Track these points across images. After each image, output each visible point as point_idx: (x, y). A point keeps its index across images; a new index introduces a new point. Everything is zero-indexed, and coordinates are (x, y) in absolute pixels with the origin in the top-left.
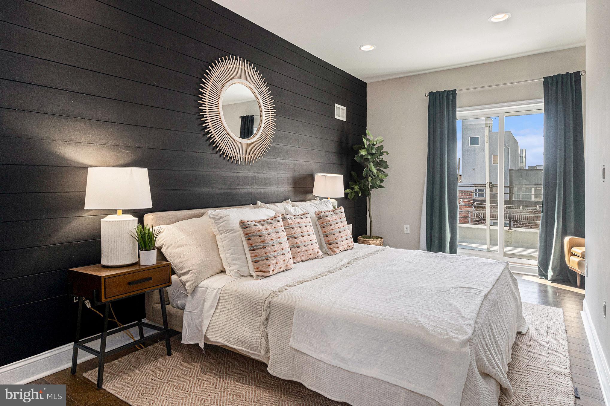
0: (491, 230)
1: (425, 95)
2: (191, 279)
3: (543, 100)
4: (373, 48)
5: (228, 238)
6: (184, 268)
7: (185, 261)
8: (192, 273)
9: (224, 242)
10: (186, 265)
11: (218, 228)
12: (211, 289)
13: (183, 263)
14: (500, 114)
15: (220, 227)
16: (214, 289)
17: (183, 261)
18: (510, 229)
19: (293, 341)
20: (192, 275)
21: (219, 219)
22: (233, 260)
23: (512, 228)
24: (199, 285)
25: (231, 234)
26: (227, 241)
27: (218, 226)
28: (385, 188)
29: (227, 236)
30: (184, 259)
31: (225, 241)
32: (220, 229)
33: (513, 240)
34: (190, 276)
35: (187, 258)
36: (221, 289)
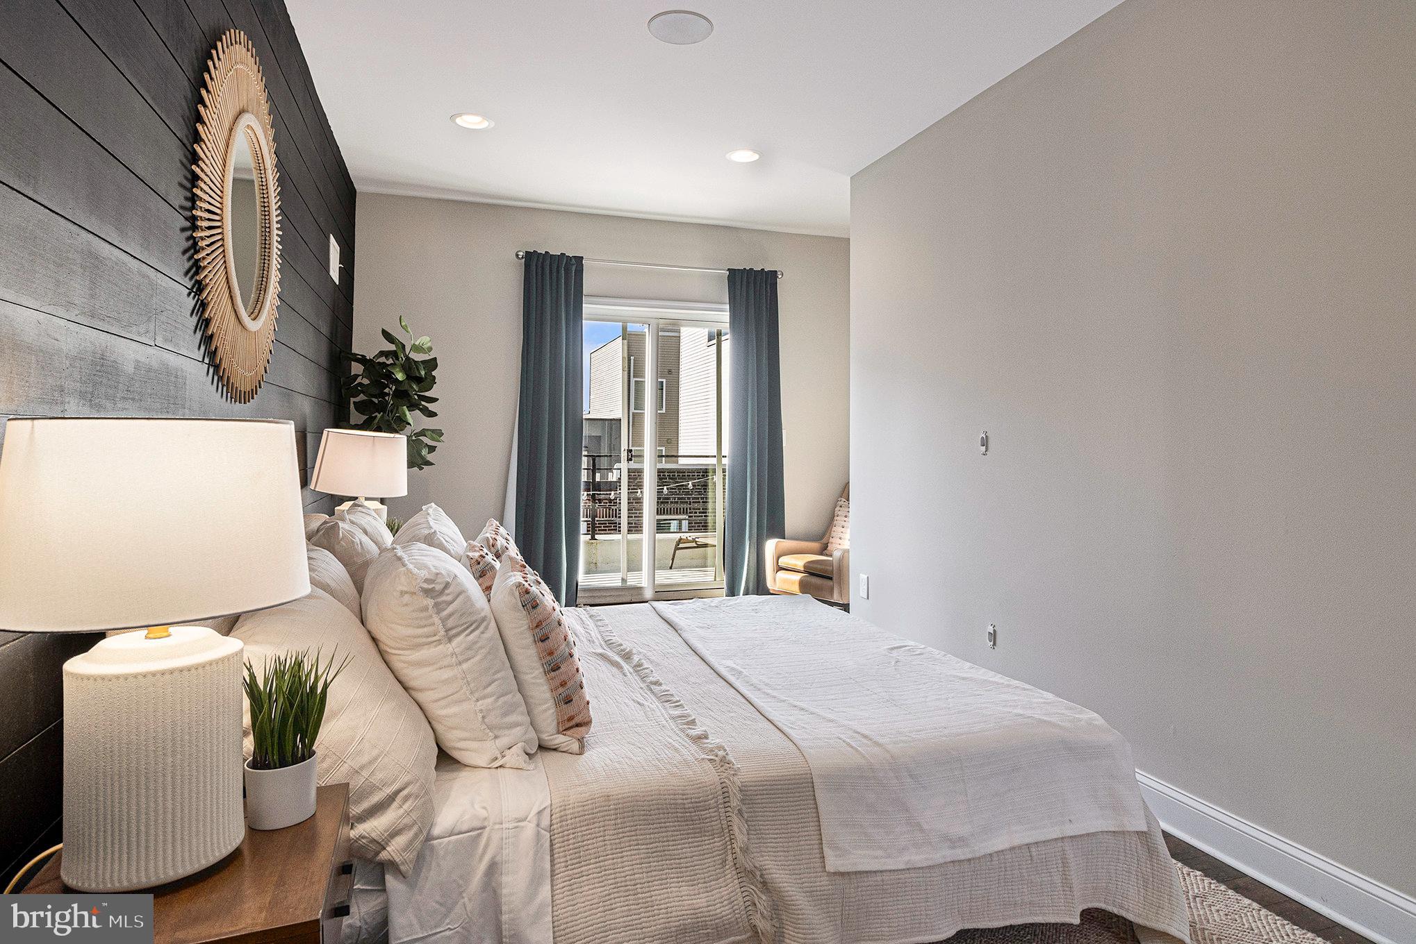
0: (629, 542)
1: (517, 255)
2: (407, 821)
3: (728, 307)
4: (485, 124)
5: (481, 648)
6: (373, 789)
7: (370, 763)
8: (406, 799)
9: (465, 666)
10: (380, 776)
11: (444, 621)
12: (504, 826)
13: (365, 773)
14: (652, 320)
15: (450, 615)
16: (519, 821)
17: (362, 768)
18: (593, 538)
19: (836, 856)
20: (406, 806)
21: (442, 592)
22: (505, 714)
23: (597, 537)
24: (436, 831)
25: (483, 633)
26: (478, 658)
27: (445, 613)
28: (432, 464)
29: (476, 643)
30: (365, 759)
31: (472, 660)
32: (450, 623)
33: (600, 559)
34: (402, 811)
35: (375, 752)
36: (548, 811)
